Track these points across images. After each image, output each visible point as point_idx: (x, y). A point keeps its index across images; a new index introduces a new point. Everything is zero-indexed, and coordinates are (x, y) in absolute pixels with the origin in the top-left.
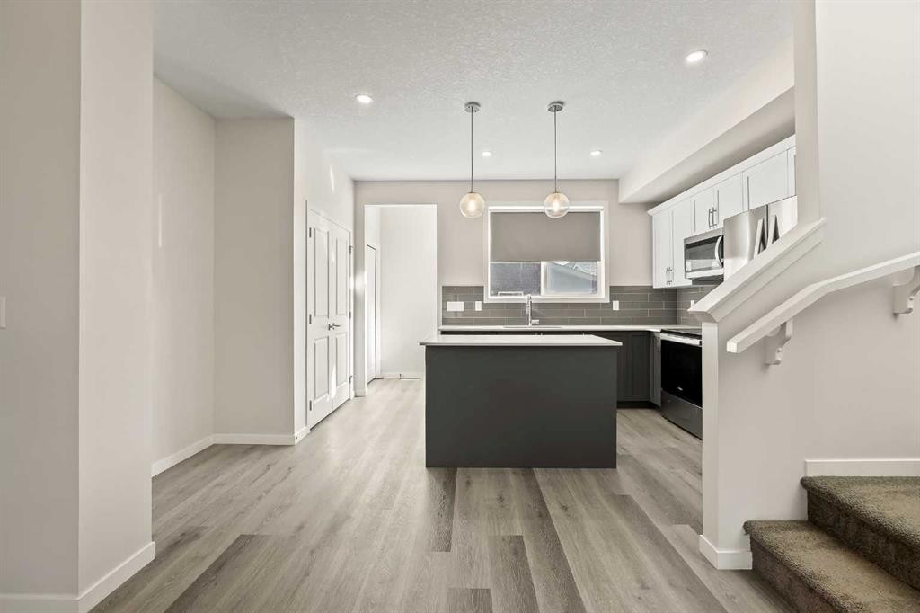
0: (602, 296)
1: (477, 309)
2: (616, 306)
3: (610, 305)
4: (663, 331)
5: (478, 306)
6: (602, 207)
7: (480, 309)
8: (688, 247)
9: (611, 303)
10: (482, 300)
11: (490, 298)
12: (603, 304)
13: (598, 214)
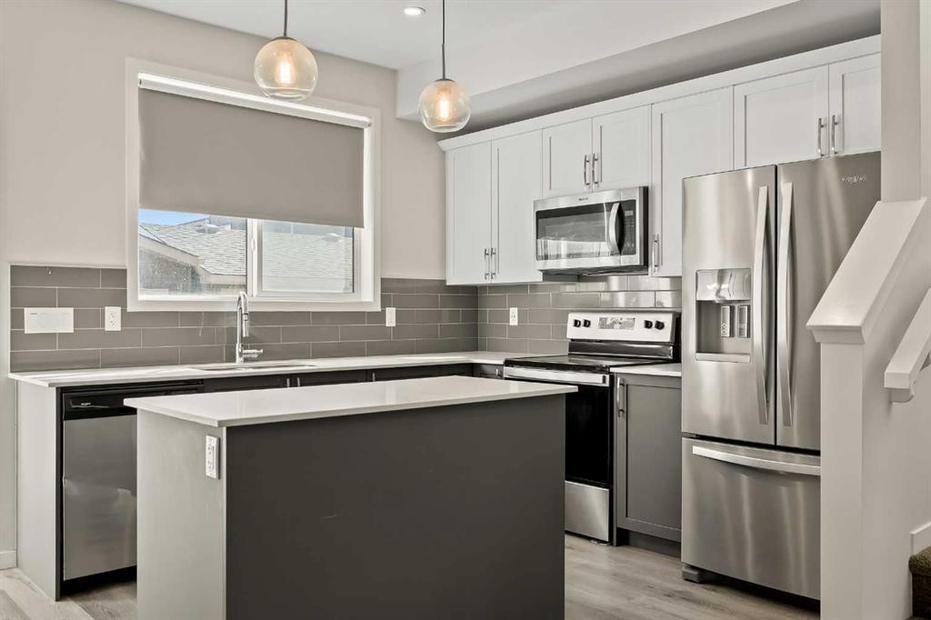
0: (368, 297)
1: (108, 327)
2: (391, 318)
3: (381, 315)
4: (509, 363)
5: (112, 319)
6: (366, 119)
7: (118, 327)
8: (541, 215)
9: (383, 313)
10: (123, 305)
11: (143, 298)
12: (371, 314)
13: (358, 131)
